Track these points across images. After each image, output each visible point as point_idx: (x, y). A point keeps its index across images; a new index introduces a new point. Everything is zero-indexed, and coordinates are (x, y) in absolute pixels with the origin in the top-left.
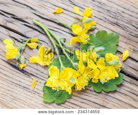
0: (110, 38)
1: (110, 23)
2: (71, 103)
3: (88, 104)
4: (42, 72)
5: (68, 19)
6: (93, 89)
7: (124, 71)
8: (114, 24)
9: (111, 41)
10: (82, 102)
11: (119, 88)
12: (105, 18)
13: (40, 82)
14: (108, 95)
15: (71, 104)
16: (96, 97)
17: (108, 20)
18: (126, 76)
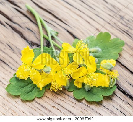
0: (113, 44)
1: (119, 30)
2: (40, 104)
3: (60, 111)
4: (17, 62)
5: (69, 14)
6: (73, 95)
7: (119, 85)
8: (124, 32)
9: (114, 47)
10: (54, 107)
11: (106, 103)
12: (115, 23)
13: (10, 72)
14: (89, 107)
15: (40, 106)
16: (73, 105)
17: (118, 26)
18: (119, 91)
